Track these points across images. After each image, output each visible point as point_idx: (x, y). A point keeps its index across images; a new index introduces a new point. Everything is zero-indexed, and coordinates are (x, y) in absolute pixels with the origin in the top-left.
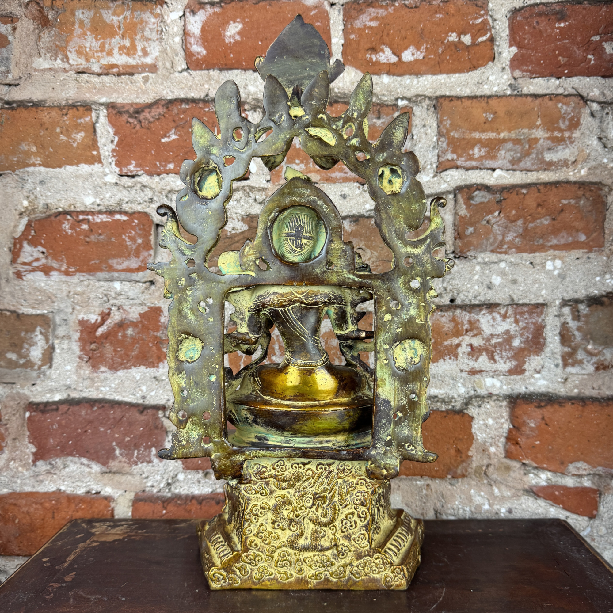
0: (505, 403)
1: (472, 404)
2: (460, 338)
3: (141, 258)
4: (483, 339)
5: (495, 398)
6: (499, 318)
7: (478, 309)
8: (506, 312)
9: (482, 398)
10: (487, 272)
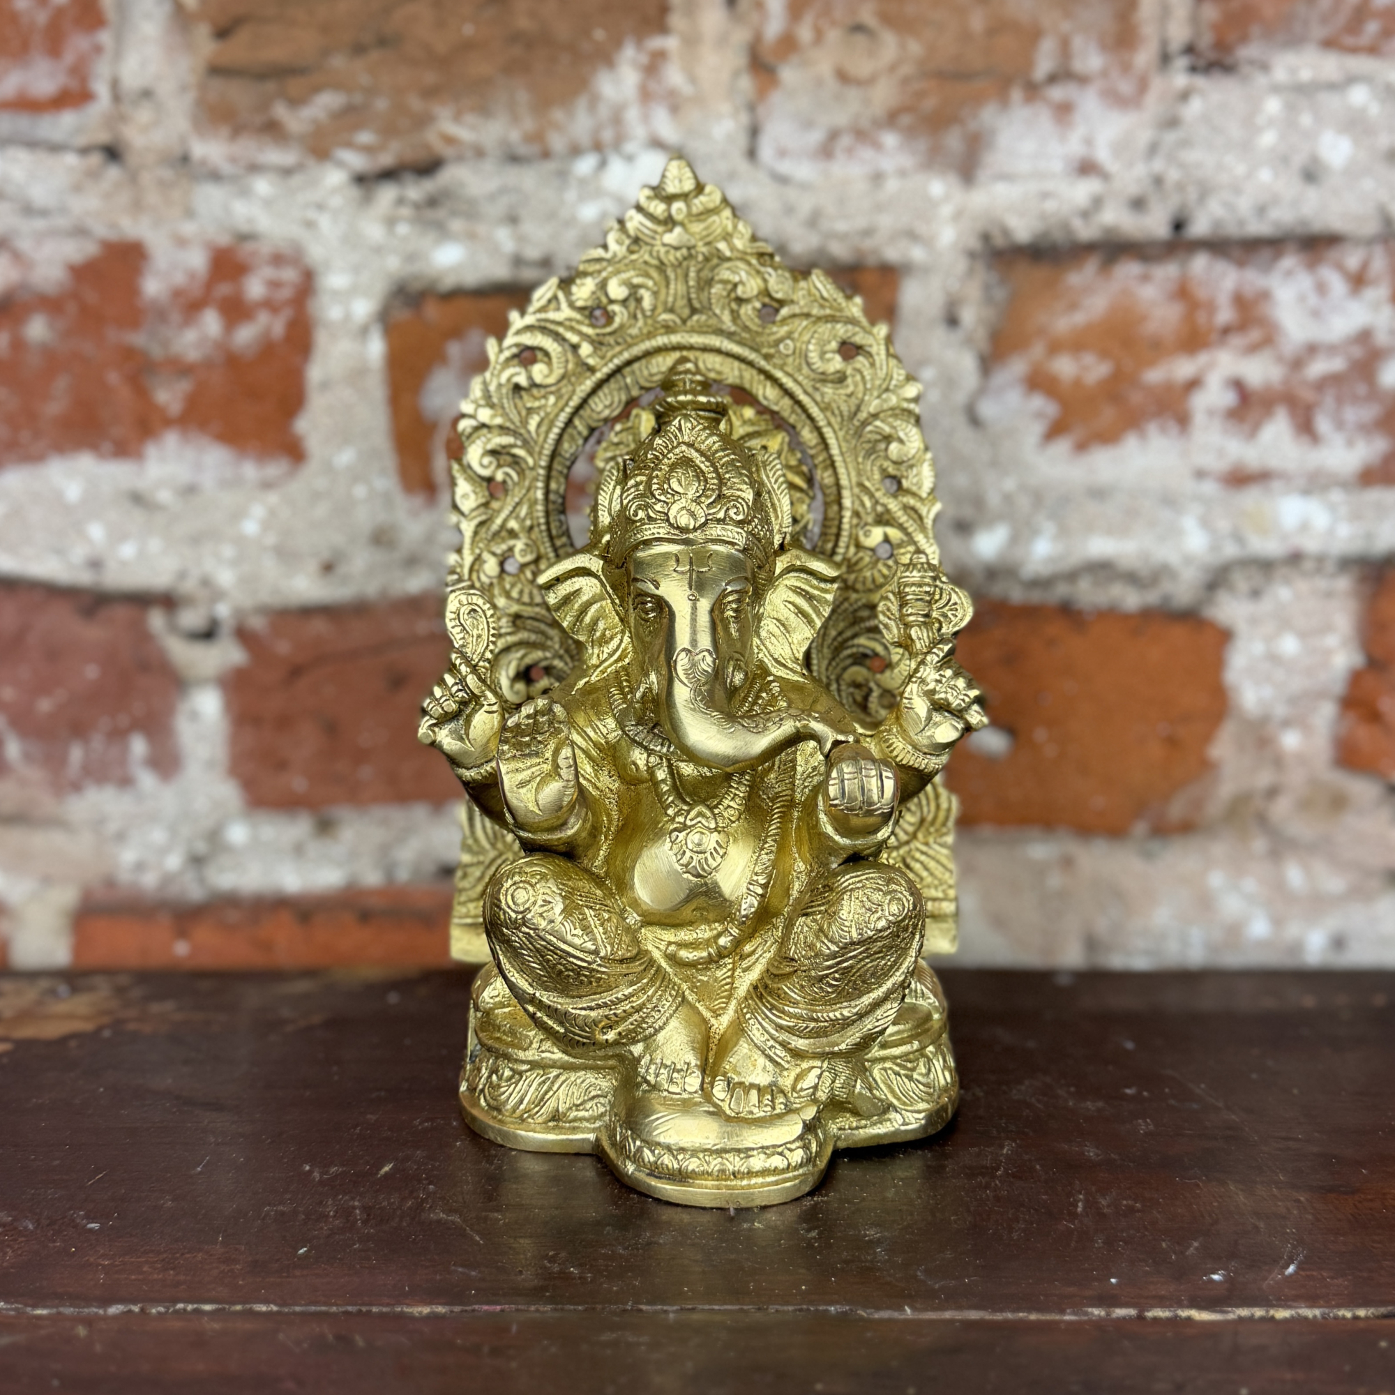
0: (1344, 584)
1: (1231, 588)
2: (1202, 358)
3: (69, 57)
4: (1280, 359)
5: (1308, 565)
6: (1337, 284)
7: (1266, 253)
8: (1365, 266)
9: (1265, 567)
10: (1306, 120)
